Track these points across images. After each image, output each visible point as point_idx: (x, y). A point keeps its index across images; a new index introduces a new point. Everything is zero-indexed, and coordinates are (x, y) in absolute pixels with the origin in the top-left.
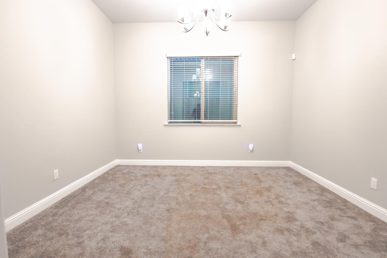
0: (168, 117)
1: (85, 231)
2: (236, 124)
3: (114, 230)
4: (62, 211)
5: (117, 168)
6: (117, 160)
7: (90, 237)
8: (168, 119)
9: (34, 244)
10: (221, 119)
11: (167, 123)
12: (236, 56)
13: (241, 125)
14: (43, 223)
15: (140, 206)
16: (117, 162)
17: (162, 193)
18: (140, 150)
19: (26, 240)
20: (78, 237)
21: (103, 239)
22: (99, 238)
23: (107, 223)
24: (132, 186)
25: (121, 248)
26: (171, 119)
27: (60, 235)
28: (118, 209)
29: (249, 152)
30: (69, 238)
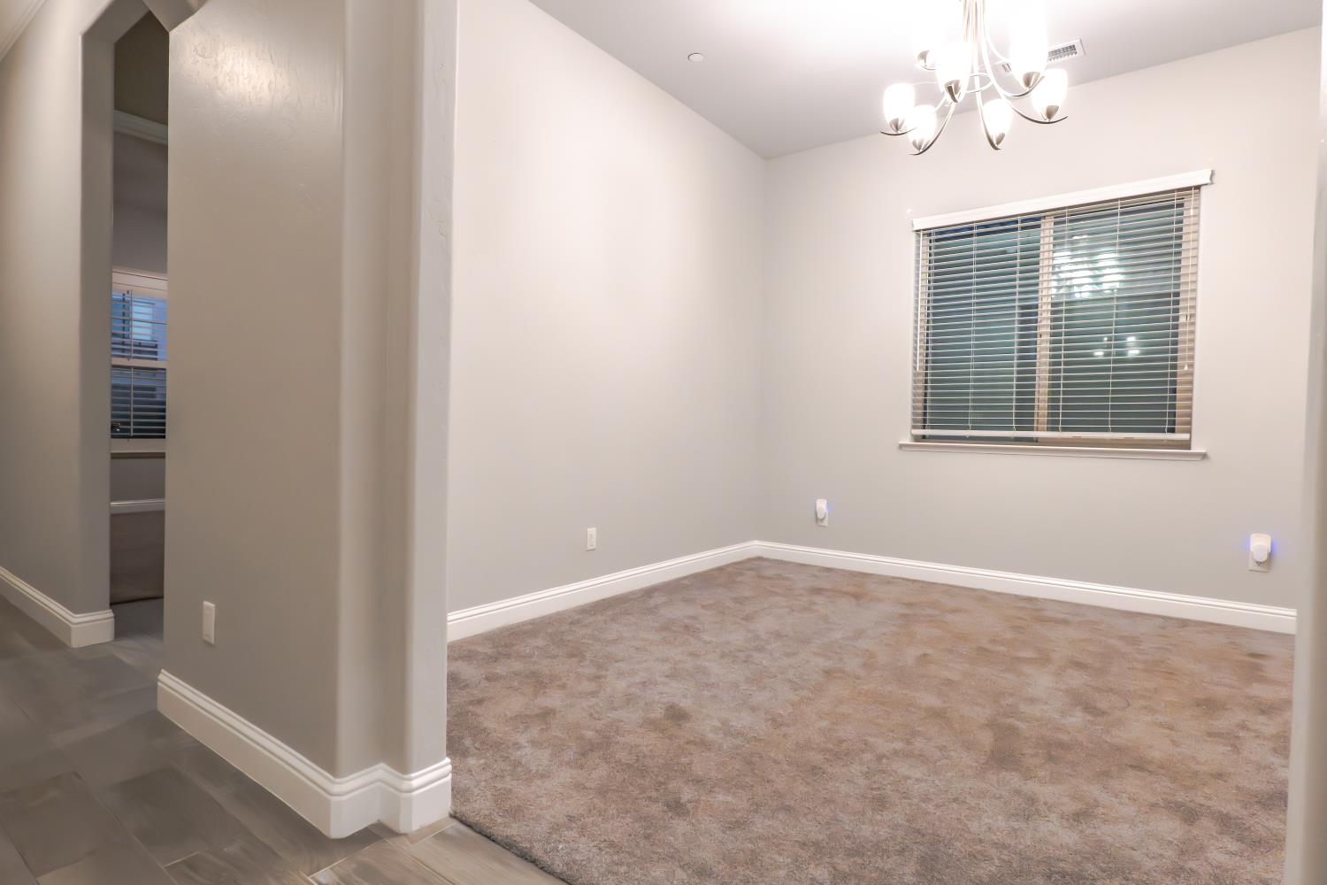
0: (914, 421)
1: (617, 661)
2: (1189, 448)
3: (674, 675)
4: (591, 619)
5: (755, 564)
6: (756, 542)
7: (621, 674)
8: (914, 427)
9: (525, 657)
10: (1114, 430)
11: (907, 441)
12: (1189, 188)
13: (1208, 453)
14: (550, 631)
15: (760, 649)
16: (756, 547)
17: (838, 635)
18: (822, 520)
19: (515, 648)
20: (600, 667)
21: (644, 683)
22: (637, 679)
23: (665, 660)
24: (766, 606)
25: (671, 707)
26: (924, 427)
27: (572, 655)
28: (705, 642)
29: (1252, 565)
30: (582, 664)
